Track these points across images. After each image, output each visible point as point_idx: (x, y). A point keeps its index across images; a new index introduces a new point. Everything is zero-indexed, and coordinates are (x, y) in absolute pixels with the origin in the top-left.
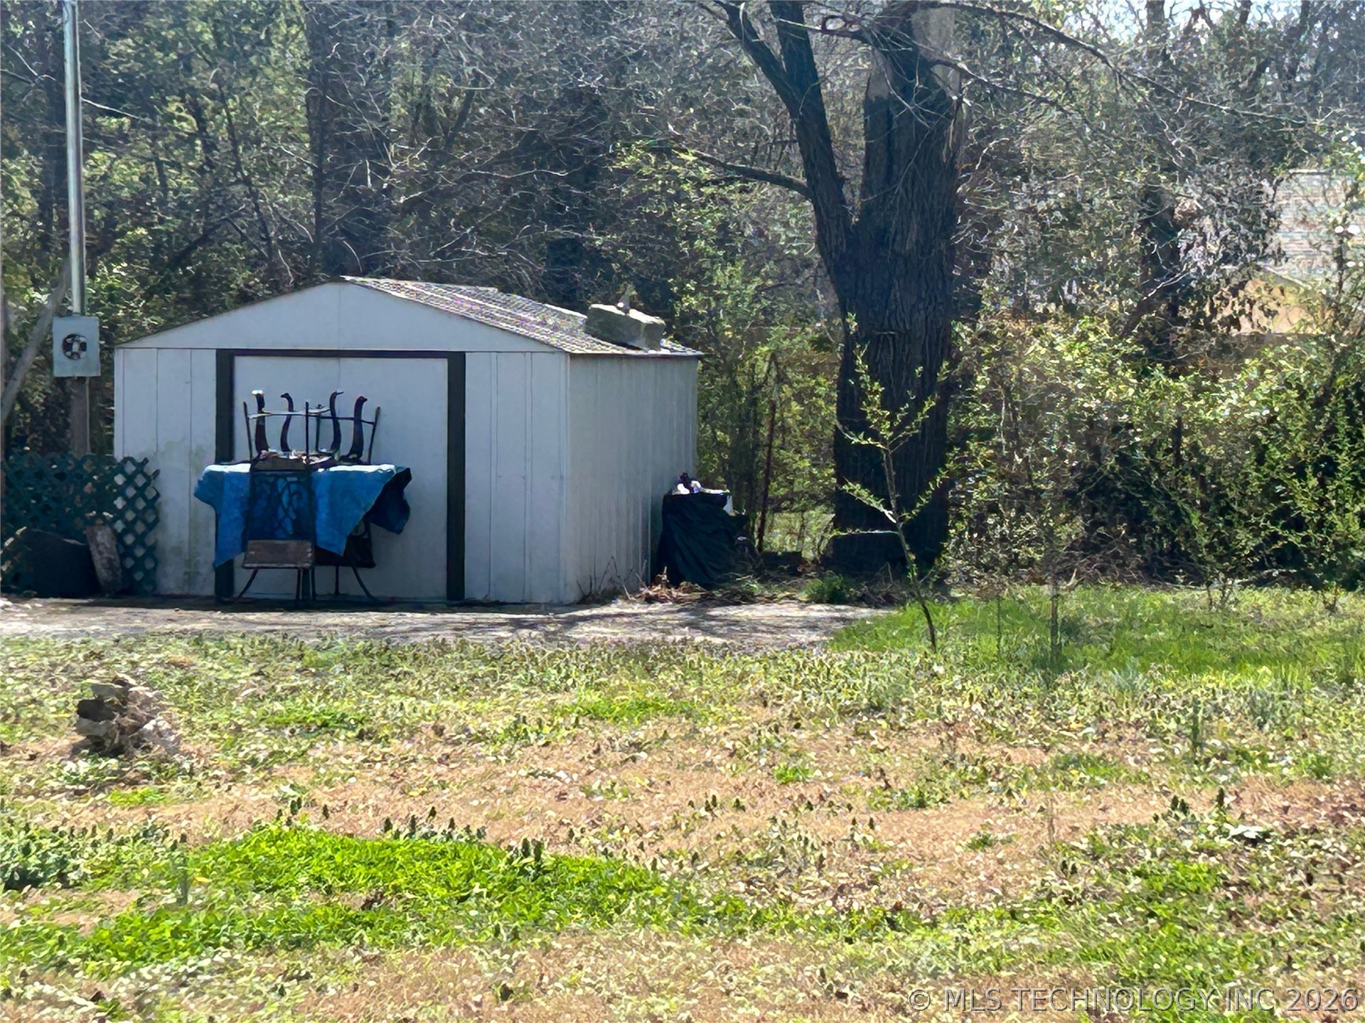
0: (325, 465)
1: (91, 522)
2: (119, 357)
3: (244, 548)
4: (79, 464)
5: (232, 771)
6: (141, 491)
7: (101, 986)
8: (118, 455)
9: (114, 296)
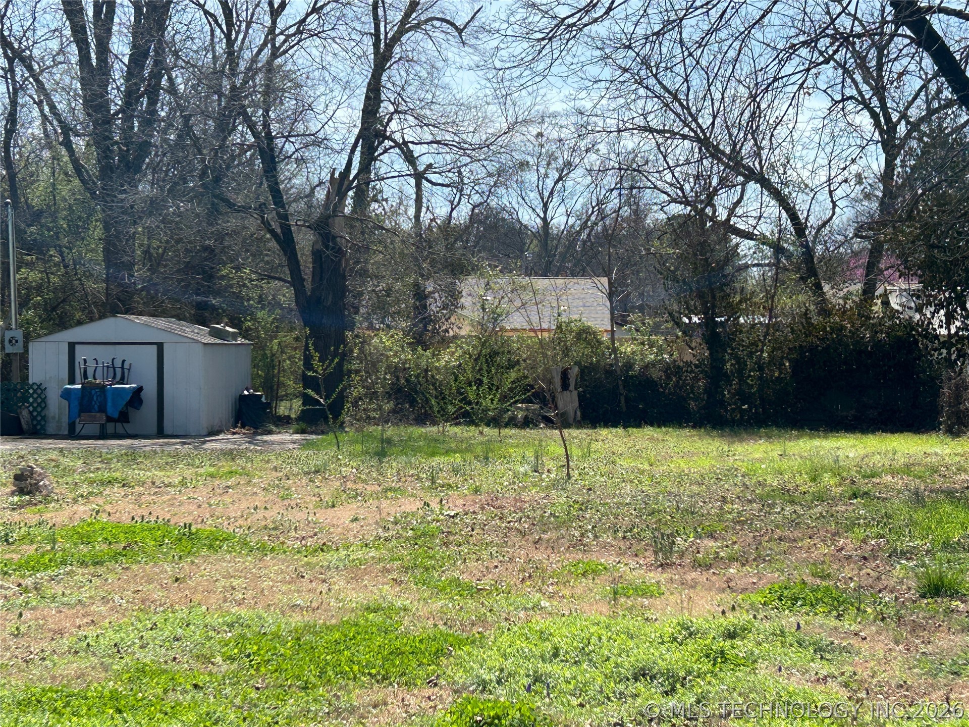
0: (110, 385)
1: (20, 407)
2: (31, 345)
3: (79, 416)
4: (15, 386)
5: (74, 499)
6: (39, 396)
7: (21, 581)
8: (30, 382)
9: (28, 322)
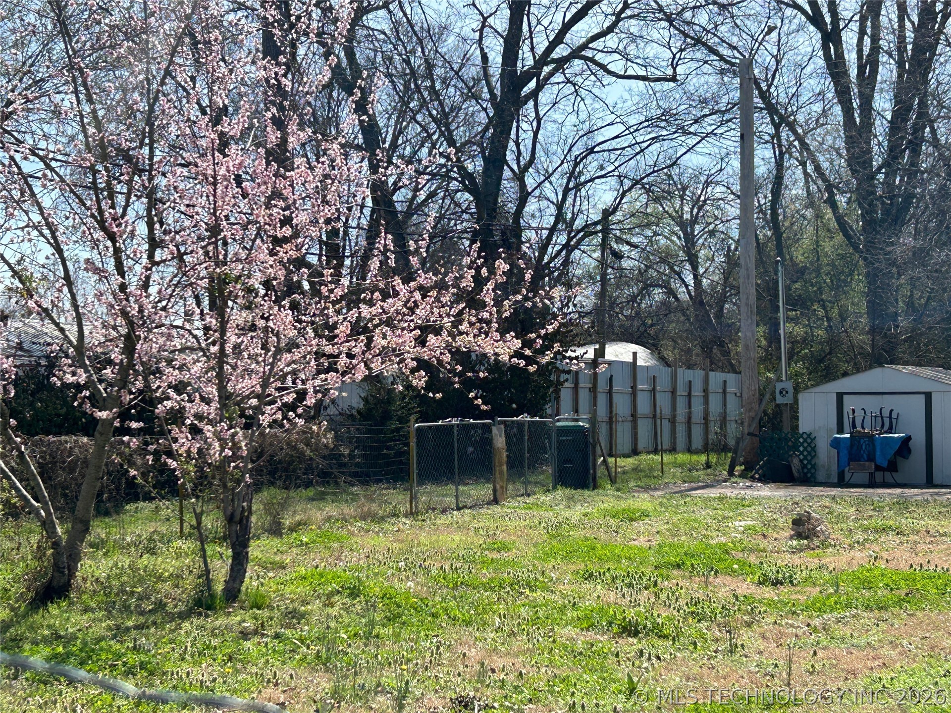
0: (879, 434)
1: (791, 456)
2: (800, 396)
3: (849, 465)
4: (786, 435)
5: (850, 545)
6: (809, 444)
7: (809, 621)
8: (801, 431)
9: (797, 374)
